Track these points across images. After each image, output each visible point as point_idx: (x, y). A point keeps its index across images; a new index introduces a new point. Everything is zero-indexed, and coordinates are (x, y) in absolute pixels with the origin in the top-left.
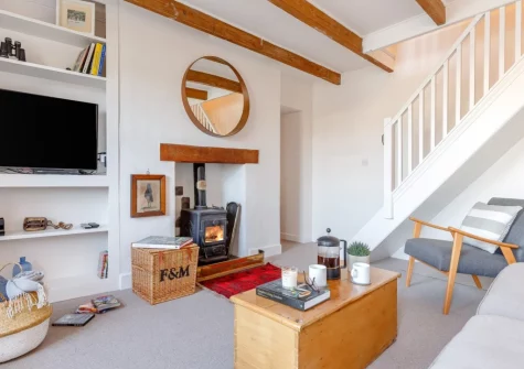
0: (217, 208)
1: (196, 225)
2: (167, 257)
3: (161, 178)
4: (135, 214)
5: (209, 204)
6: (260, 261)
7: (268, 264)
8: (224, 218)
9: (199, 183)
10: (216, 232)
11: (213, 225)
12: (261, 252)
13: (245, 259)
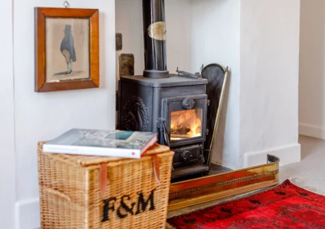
0: (188, 76)
1: (152, 107)
2: (115, 173)
3: (89, 14)
4: (42, 85)
5: (171, 68)
6: (272, 176)
7: (287, 182)
8: (202, 94)
9: (153, 27)
10: (188, 122)
11: (184, 108)
12: (272, 159)
13: (243, 173)
